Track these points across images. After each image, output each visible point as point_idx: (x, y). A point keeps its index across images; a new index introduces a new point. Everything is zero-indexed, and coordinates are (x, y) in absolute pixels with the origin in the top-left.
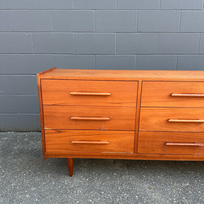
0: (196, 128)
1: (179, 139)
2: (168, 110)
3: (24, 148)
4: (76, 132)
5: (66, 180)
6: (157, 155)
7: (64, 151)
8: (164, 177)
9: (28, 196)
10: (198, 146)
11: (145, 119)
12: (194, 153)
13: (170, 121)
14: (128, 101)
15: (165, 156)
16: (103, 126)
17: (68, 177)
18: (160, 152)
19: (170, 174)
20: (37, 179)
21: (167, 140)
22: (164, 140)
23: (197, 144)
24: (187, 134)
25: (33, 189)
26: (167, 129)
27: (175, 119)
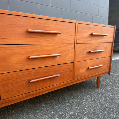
0: (52, 62)
1: (40, 75)
2: (28, 47)
6: (23, 96)
8: (32, 114)
10: (56, 77)
12: (53, 84)
13: (30, 57)
15: (31, 93)
18: (26, 91)
19: (37, 110)
21: (30, 78)
22: (28, 78)
23: (55, 76)
24: (46, 68)
26: (29, 66)
27: (35, 56)
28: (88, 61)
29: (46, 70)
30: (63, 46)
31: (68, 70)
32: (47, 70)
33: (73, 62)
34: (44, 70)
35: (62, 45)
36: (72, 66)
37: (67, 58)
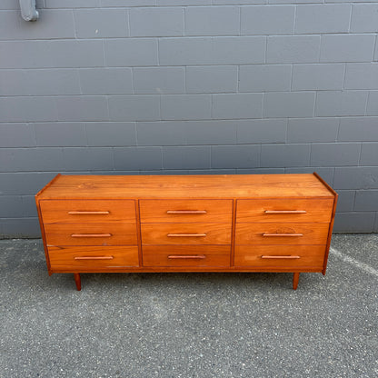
0: (197, 241)
2: (168, 226)
3: (32, 260)
4: (78, 248)
5: (74, 295)
6: (163, 268)
7: (69, 267)
9: (34, 310)
10: (200, 258)
11: (147, 234)
12: (198, 265)
13: (169, 235)
14: (128, 218)
15: (171, 268)
16: (105, 241)
17: (76, 292)
18: (165, 264)
20: (44, 294)
21: (169, 253)
22: (166, 253)
24: (189, 247)
25: (40, 303)
27: (174, 234)
31: (221, 254)
33: (231, 245)
34: (186, 248)
36: (228, 249)
37: (219, 239)
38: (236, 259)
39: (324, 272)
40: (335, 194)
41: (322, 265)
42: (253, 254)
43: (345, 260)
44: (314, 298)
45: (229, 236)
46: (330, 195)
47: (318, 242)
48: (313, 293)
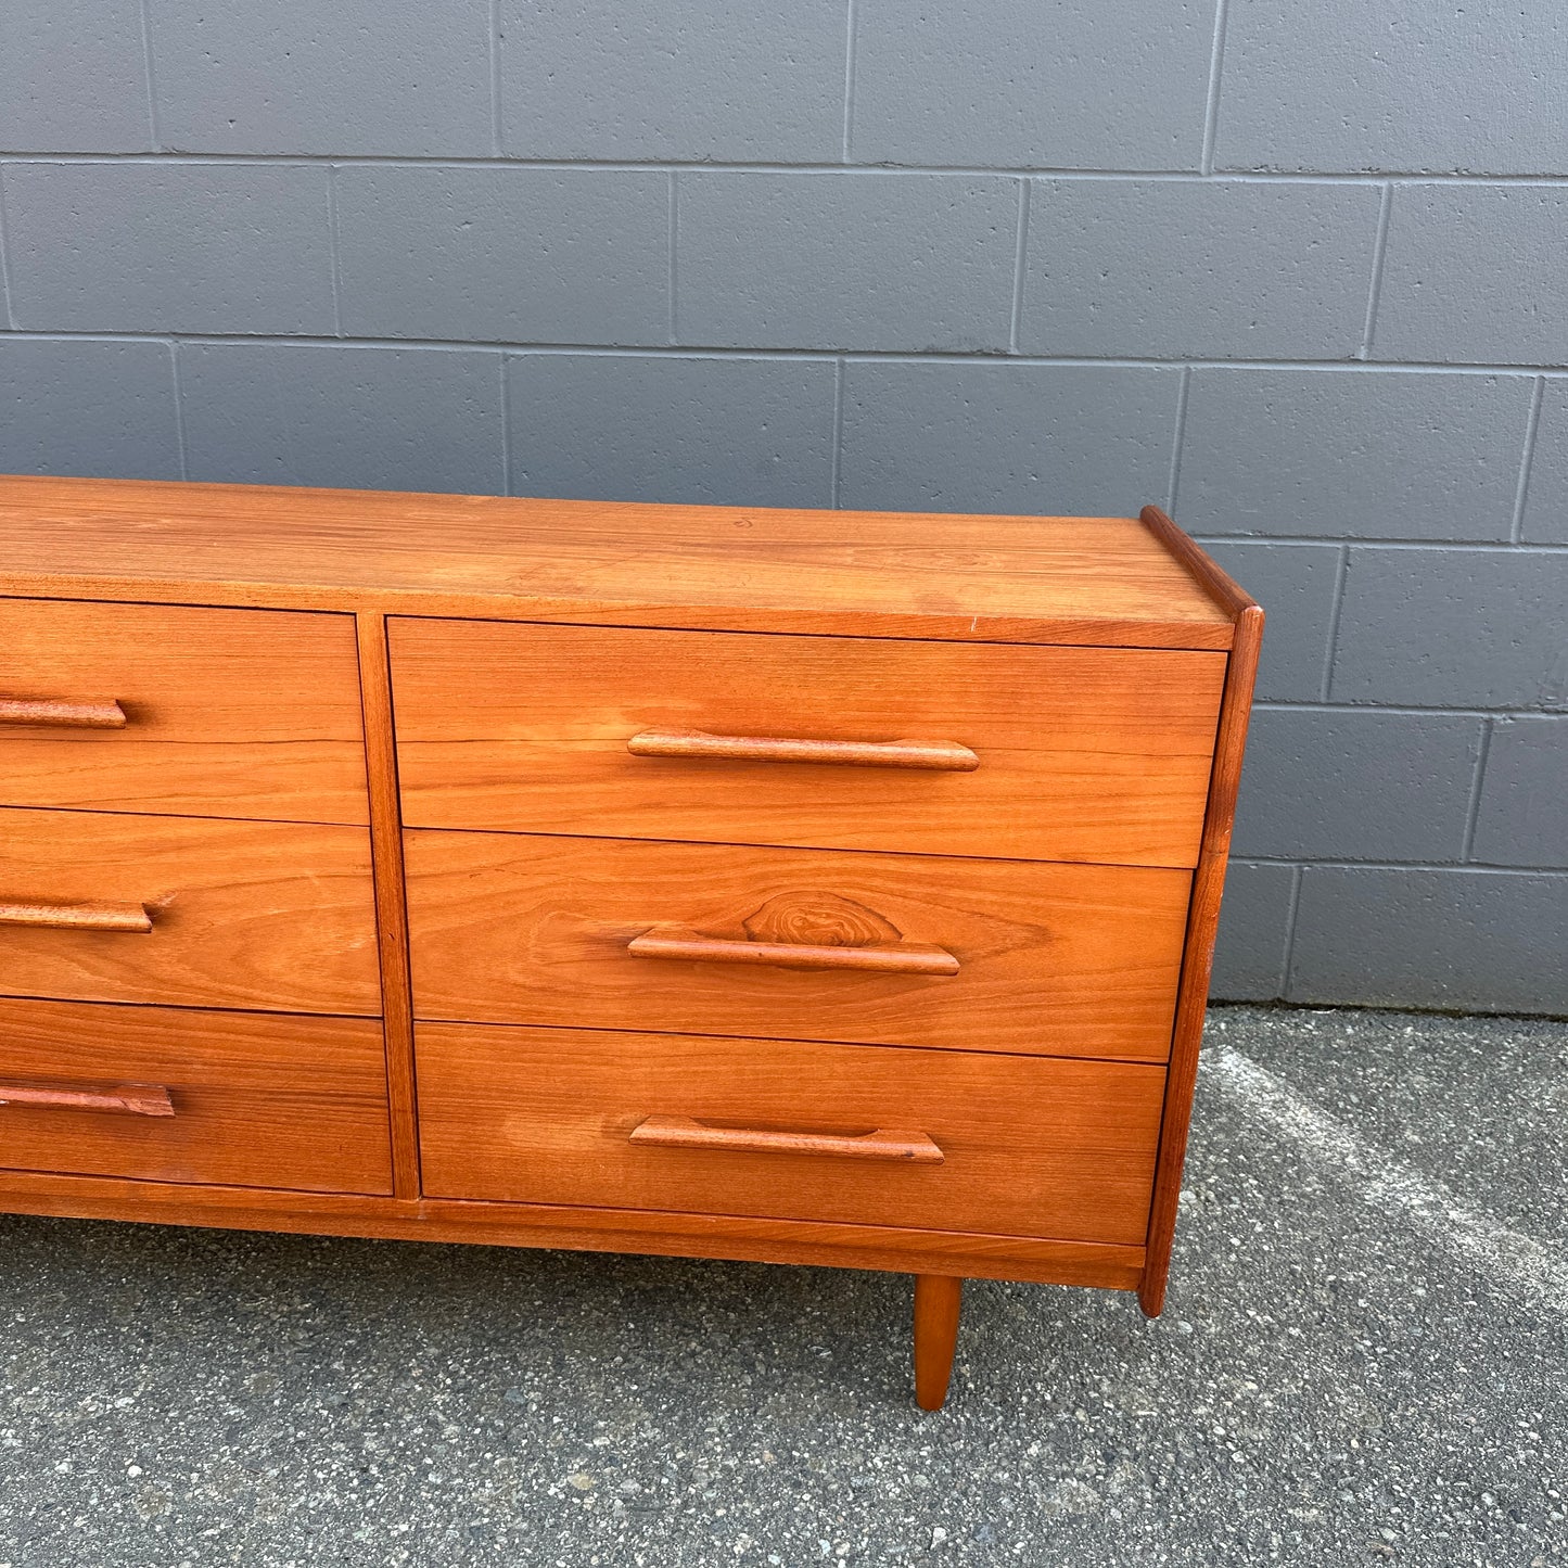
28: (634, 1044)
29: (37, 1024)
30: (209, 843)
31: (313, 1087)
32: (51, 1025)
33: (382, 1018)
34: (18, 1021)
35: (189, 830)
36: (363, 1050)
37: (276, 963)
38: (436, 1139)
39: (1149, 1290)
40: (1232, 608)
41: (1134, 1226)
42: (566, 1104)
43: (1374, 1192)
44: (1070, 1494)
45: (362, 939)
46: (1198, 612)
47: (1101, 1038)
48: (1065, 1445)
